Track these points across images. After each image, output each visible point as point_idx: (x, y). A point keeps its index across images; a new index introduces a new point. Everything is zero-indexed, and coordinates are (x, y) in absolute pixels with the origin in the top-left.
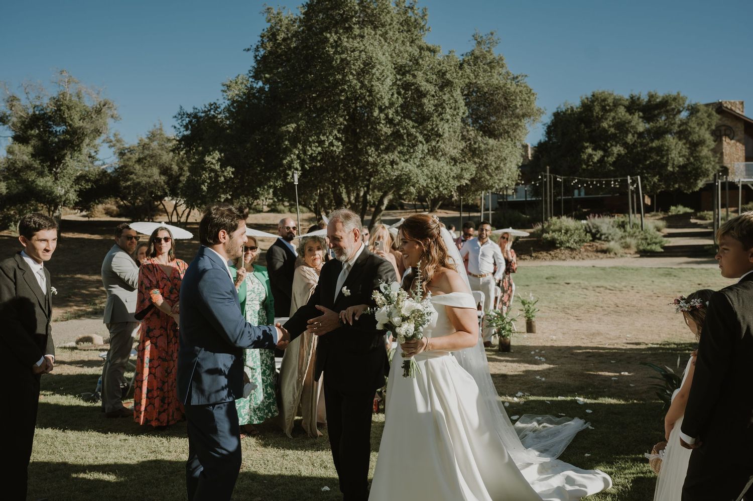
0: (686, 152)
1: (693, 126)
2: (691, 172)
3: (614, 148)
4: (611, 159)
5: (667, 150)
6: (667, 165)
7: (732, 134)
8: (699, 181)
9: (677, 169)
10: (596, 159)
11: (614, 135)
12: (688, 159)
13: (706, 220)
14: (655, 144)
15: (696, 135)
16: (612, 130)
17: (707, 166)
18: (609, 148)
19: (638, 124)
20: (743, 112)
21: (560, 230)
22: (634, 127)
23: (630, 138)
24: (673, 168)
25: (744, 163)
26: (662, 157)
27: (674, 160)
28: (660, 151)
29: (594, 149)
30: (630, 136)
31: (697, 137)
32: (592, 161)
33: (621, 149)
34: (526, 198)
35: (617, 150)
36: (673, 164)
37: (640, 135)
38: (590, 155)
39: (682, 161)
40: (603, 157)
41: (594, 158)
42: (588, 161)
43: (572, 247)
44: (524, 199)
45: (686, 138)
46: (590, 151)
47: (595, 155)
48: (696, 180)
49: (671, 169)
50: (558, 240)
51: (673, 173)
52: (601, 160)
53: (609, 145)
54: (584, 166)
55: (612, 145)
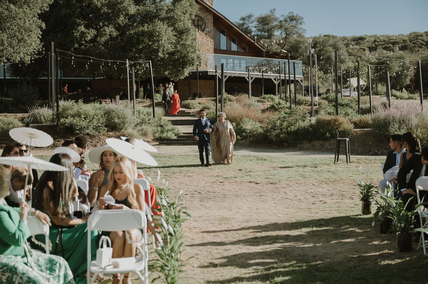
0: (174, 40)
1: (179, 14)
2: (178, 60)
3: (106, 29)
4: (103, 39)
5: (158, 36)
6: (157, 51)
7: (204, 26)
8: (185, 70)
9: (167, 56)
10: (89, 38)
11: (107, 14)
12: (176, 47)
13: (190, 108)
14: (145, 28)
15: (181, 23)
16: (105, 9)
17: (193, 55)
18: (101, 28)
19: (129, 5)
20: (212, 5)
21: (79, 116)
22: (125, 9)
23: (122, 20)
24: (164, 54)
25: (213, 54)
26: (154, 42)
27: (164, 47)
28: (151, 35)
29: (87, 27)
30: (122, 18)
31: (182, 25)
32: (85, 40)
33: (113, 30)
34: (5, 76)
35: (110, 30)
36: (163, 51)
37: (131, 18)
38: (83, 33)
39: (170, 48)
40: (96, 36)
41: (87, 37)
42: (81, 40)
43: (91, 133)
44: (3, 78)
45: (173, 25)
46: (82, 28)
47: (89, 33)
48: (183, 68)
49: (162, 56)
50: (77, 126)
51: (162, 59)
52: (94, 40)
53: (101, 24)
54: (76, 46)
55: (104, 25)
